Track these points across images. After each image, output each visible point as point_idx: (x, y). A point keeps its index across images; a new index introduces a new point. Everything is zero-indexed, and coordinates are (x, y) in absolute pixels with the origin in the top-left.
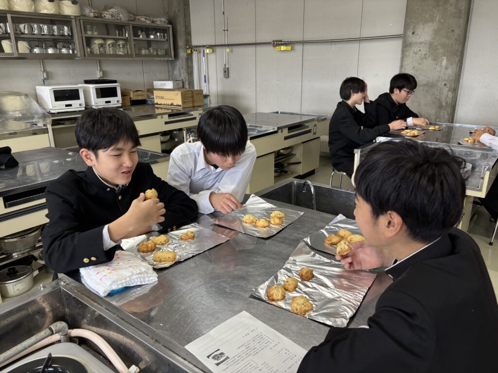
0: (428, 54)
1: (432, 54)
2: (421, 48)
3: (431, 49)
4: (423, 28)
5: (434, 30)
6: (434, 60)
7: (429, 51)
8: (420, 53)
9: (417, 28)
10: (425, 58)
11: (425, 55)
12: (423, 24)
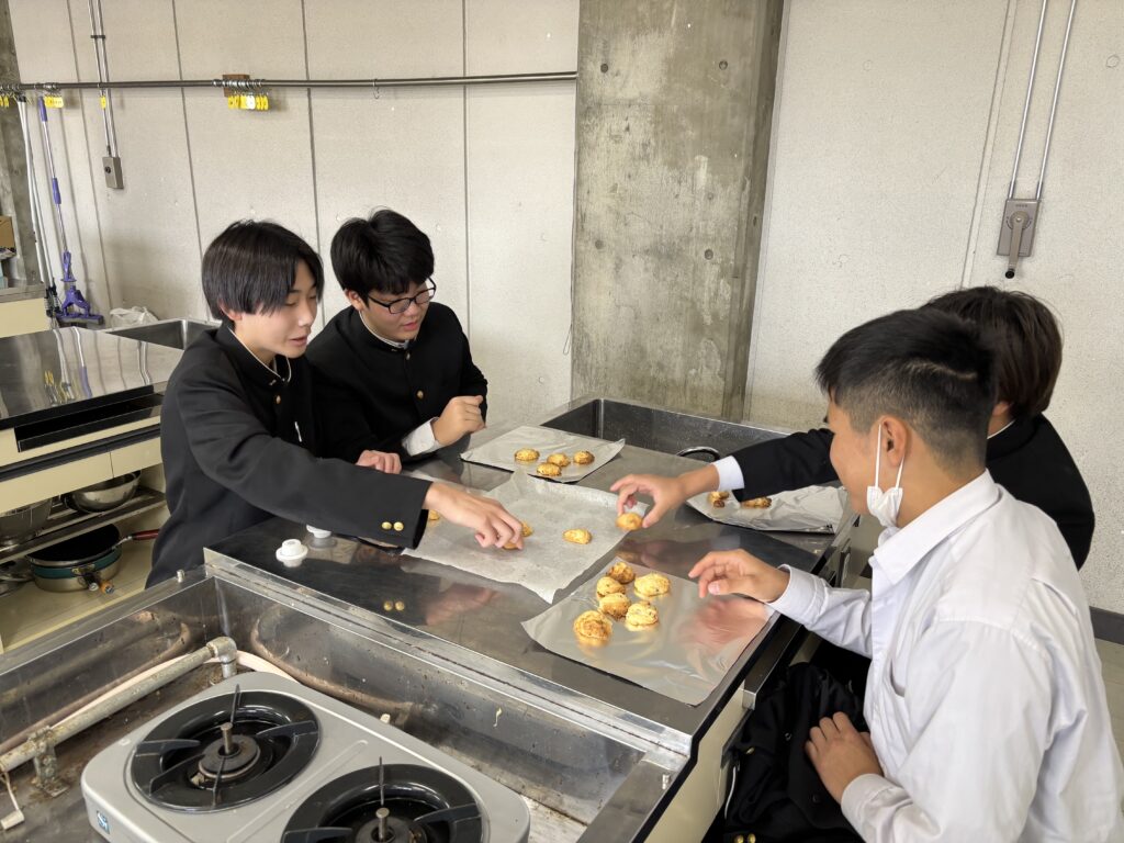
0: (652, 141)
1: (664, 142)
2: (631, 122)
3: (660, 128)
4: (634, 53)
5: (667, 61)
6: (673, 164)
7: (656, 134)
8: (627, 138)
9: (616, 49)
10: (646, 157)
11: (645, 145)
12: (633, 38)
